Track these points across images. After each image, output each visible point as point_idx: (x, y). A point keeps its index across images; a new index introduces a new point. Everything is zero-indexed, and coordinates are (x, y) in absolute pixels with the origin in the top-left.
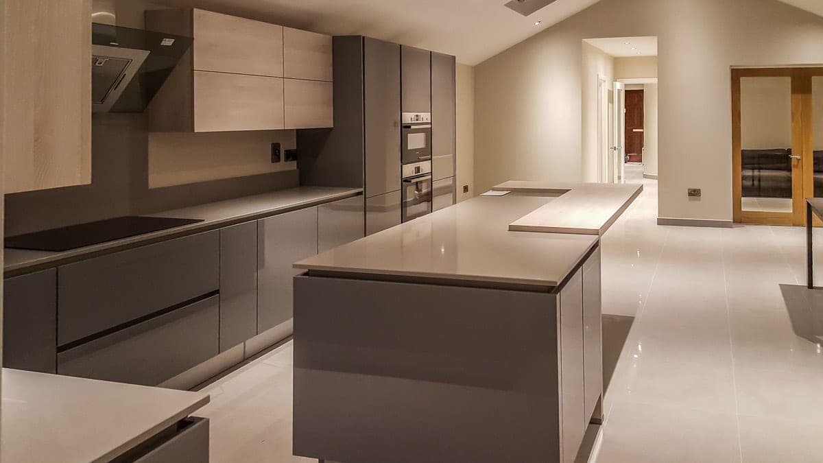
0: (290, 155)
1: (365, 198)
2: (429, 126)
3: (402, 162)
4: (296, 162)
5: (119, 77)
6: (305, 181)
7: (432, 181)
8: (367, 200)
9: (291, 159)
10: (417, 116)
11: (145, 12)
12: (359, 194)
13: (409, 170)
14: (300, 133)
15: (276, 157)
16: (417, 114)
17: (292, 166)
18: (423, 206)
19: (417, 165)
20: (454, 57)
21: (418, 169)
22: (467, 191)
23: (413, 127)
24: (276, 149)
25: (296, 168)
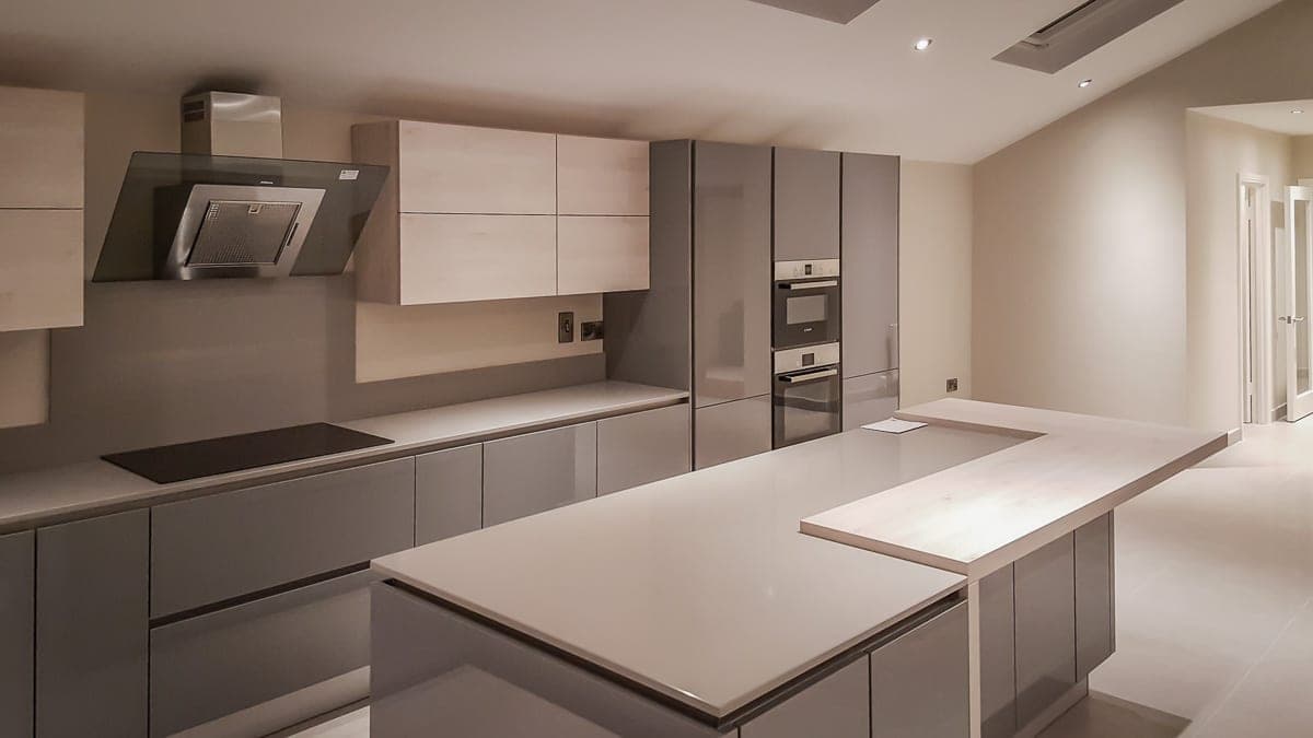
0: (590, 331)
1: (694, 408)
2: (835, 283)
3: (773, 345)
4: (601, 341)
5: (290, 229)
6: (614, 371)
7: (841, 379)
8: (697, 411)
9: (593, 335)
10: (809, 266)
11: (352, 127)
12: (684, 400)
13: (789, 360)
14: (609, 299)
15: (566, 334)
16: (808, 262)
17: (596, 346)
18: (821, 419)
19: (807, 350)
20: (899, 157)
21: (808, 359)
22: (956, 388)
23: (794, 287)
24: (566, 323)
25: (601, 351)
